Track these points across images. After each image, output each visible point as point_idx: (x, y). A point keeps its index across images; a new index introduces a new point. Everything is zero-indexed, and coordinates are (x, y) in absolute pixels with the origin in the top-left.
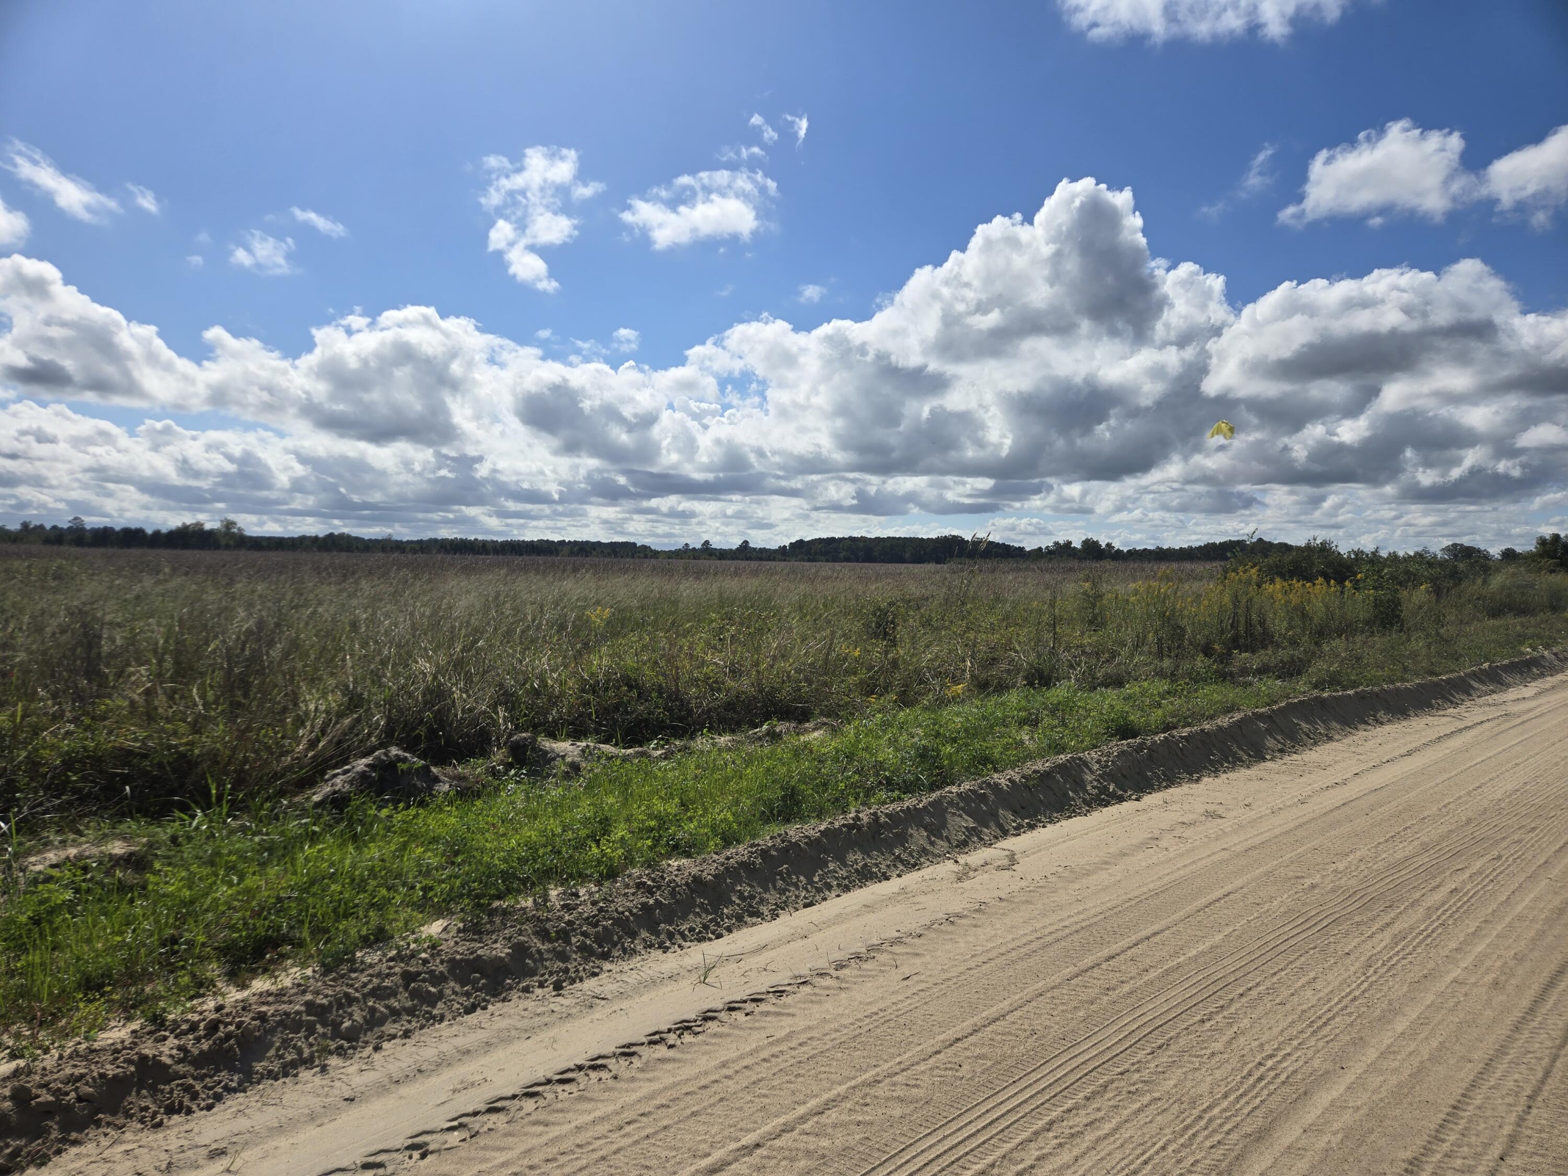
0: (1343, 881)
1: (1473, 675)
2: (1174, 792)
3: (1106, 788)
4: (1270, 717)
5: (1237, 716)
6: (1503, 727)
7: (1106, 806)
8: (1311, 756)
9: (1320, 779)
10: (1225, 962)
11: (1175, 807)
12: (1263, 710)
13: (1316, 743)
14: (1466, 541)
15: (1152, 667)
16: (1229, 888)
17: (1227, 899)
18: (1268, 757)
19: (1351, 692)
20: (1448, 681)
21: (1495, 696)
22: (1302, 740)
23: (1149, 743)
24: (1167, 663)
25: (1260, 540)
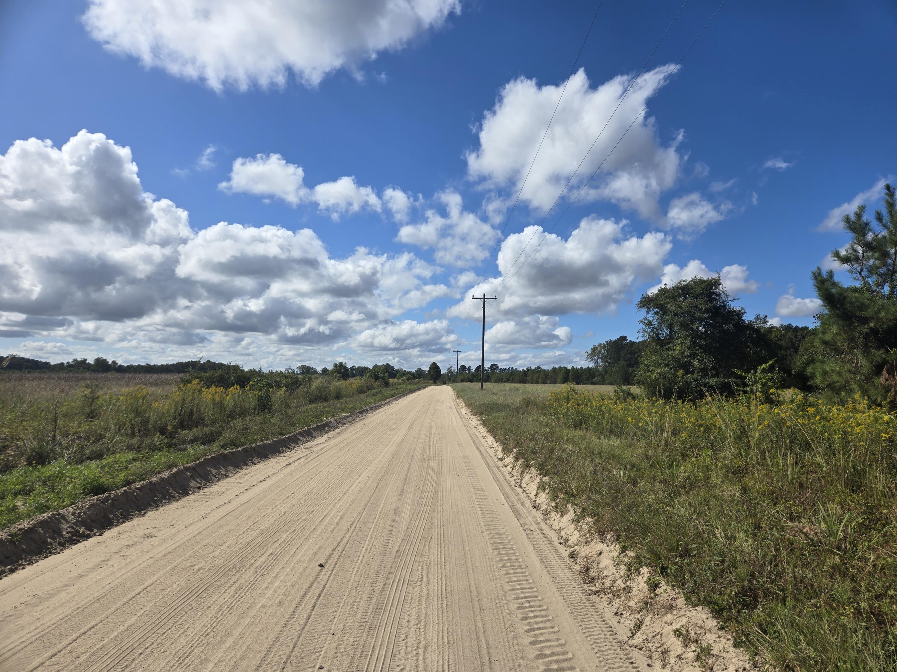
0: (216, 562)
1: (300, 434)
2: (128, 525)
3: (78, 531)
4: (194, 468)
5: (174, 470)
6: (309, 459)
7: (76, 544)
8: (215, 488)
9: (217, 501)
10: (134, 635)
11: (125, 535)
12: (190, 465)
13: (219, 480)
14: (307, 364)
15: (126, 443)
16: (147, 584)
17: (145, 591)
18: (190, 492)
19: (240, 449)
20: (288, 438)
21: (309, 443)
22: (211, 479)
23: (112, 496)
24: (135, 441)
25: (209, 361)
